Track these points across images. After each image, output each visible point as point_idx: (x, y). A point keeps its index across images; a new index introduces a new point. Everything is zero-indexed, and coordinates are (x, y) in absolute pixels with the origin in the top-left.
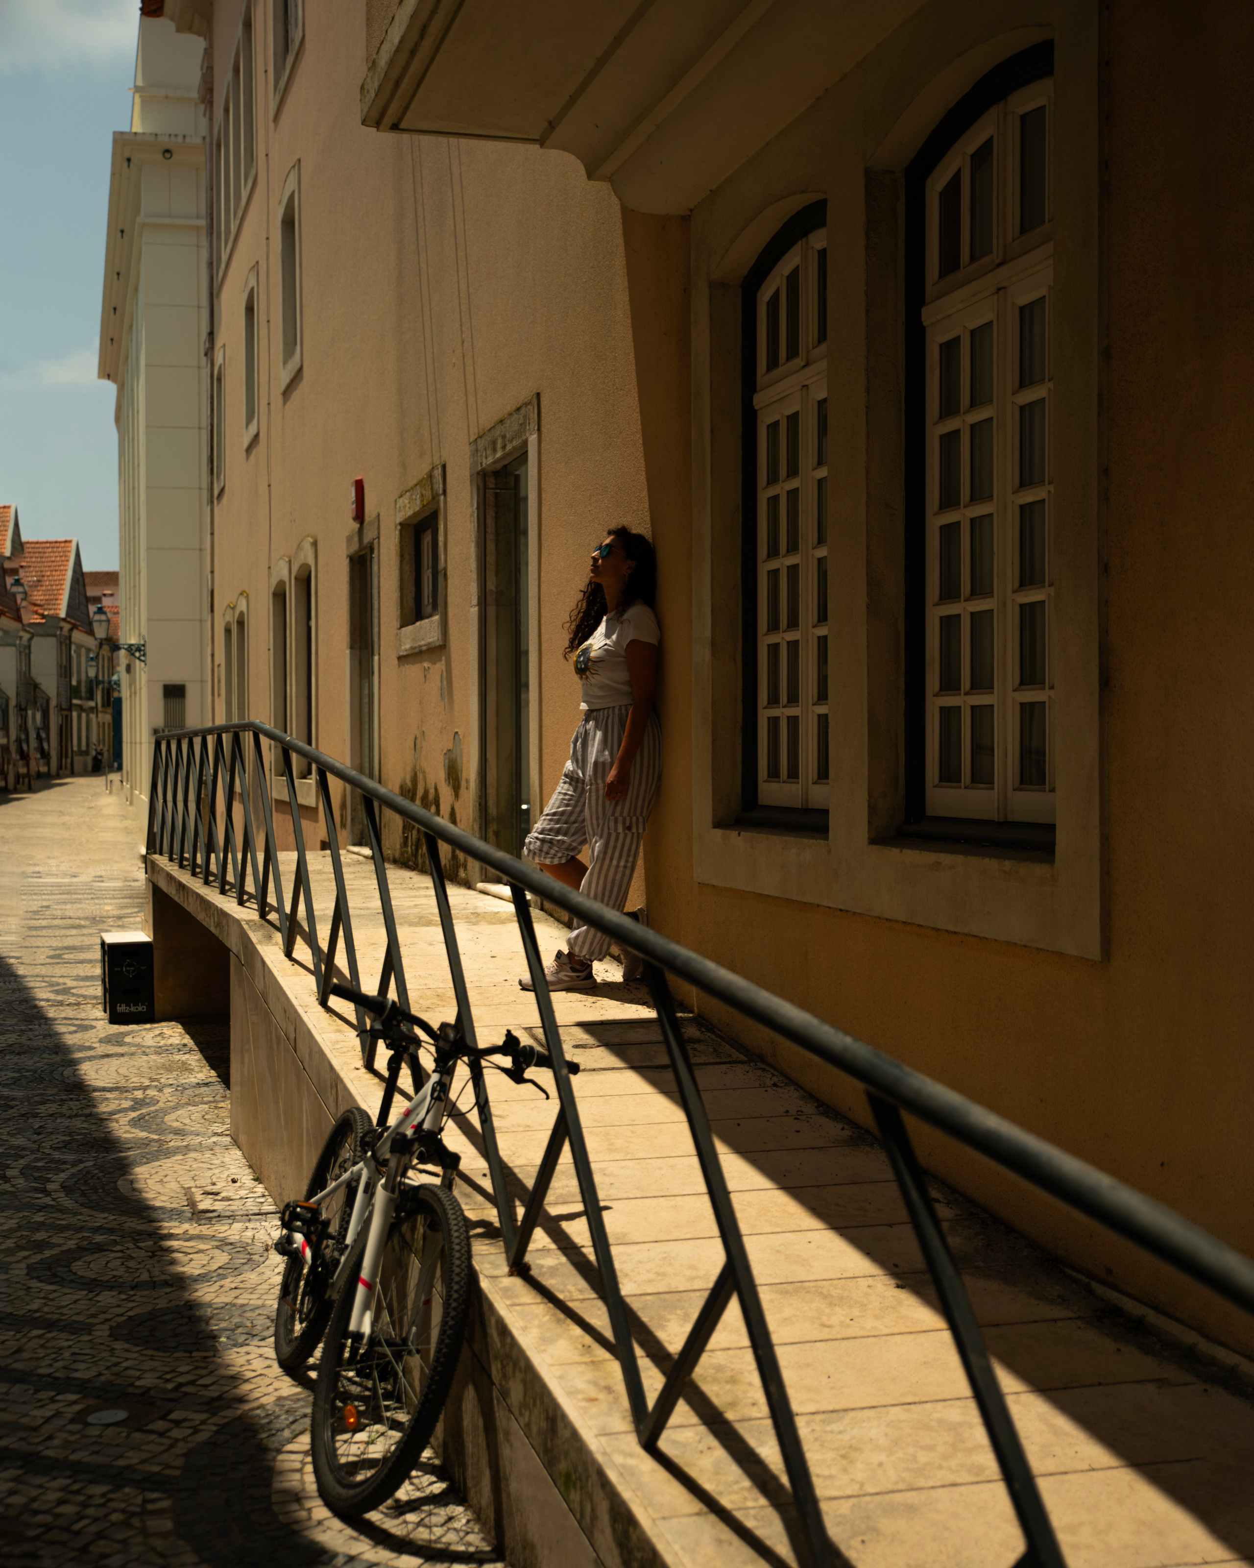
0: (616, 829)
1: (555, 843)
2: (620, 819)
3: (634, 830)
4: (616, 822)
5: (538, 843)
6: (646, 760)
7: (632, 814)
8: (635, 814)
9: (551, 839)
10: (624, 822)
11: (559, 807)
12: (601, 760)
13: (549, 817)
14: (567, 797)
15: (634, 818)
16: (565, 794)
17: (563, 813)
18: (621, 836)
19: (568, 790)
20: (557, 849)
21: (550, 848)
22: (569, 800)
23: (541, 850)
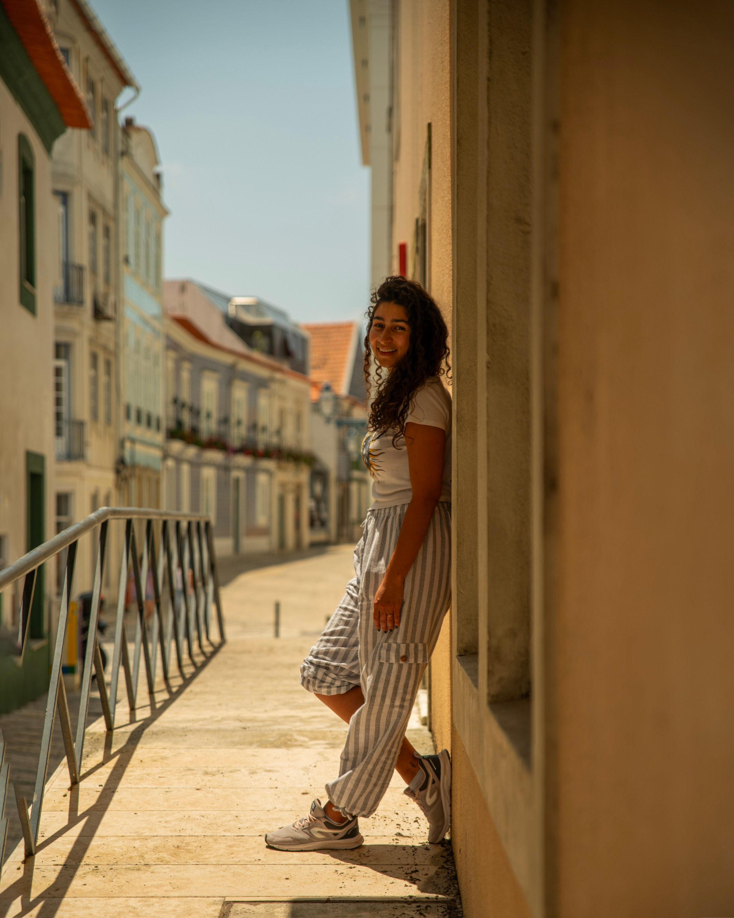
0: (388, 659)
1: (332, 668)
2: (394, 646)
3: (412, 660)
4: (388, 650)
5: (312, 669)
6: (428, 573)
7: (408, 641)
8: (412, 641)
9: (327, 664)
10: (398, 651)
11: (337, 625)
12: (374, 570)
13: (326, 638)
14: (347, 613)
15: (412, 646)
16: (346, 609)
17: (341, 633)
18: (395, 667)
19: (349, 604)
20: (334, 676)
21: (326, 675)
22: (350, 616)
23: (315, 678)
